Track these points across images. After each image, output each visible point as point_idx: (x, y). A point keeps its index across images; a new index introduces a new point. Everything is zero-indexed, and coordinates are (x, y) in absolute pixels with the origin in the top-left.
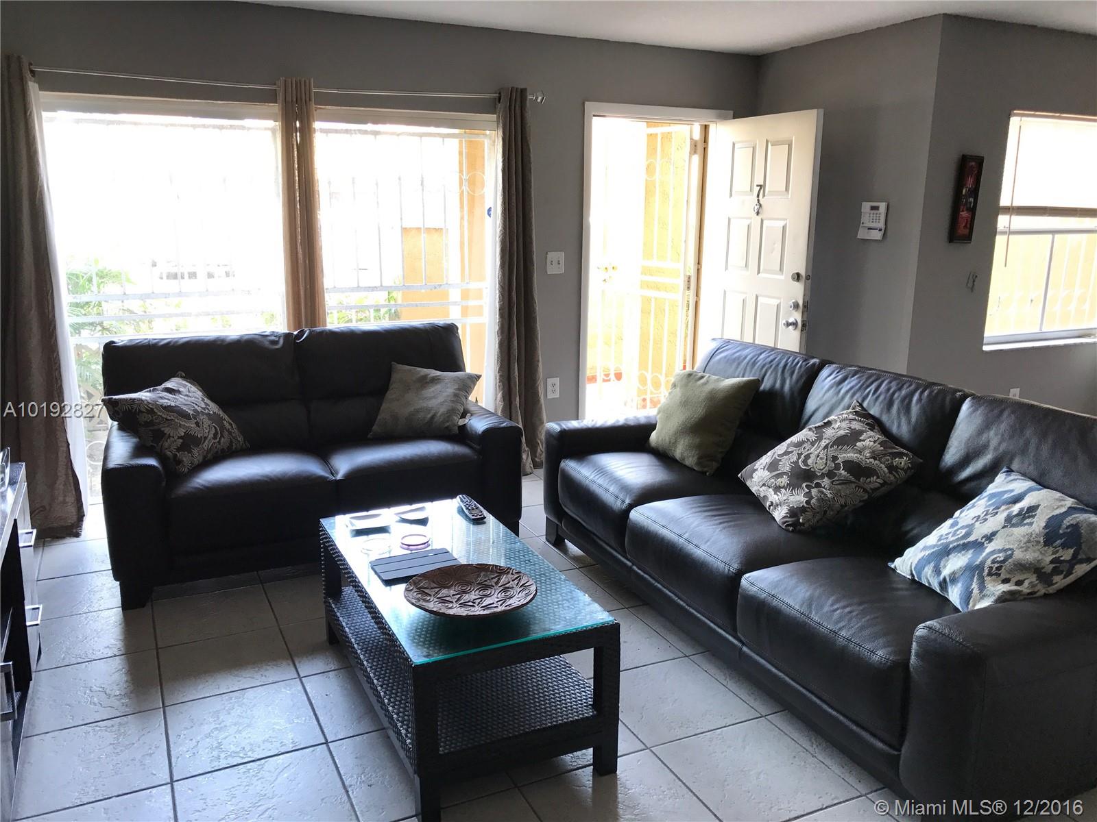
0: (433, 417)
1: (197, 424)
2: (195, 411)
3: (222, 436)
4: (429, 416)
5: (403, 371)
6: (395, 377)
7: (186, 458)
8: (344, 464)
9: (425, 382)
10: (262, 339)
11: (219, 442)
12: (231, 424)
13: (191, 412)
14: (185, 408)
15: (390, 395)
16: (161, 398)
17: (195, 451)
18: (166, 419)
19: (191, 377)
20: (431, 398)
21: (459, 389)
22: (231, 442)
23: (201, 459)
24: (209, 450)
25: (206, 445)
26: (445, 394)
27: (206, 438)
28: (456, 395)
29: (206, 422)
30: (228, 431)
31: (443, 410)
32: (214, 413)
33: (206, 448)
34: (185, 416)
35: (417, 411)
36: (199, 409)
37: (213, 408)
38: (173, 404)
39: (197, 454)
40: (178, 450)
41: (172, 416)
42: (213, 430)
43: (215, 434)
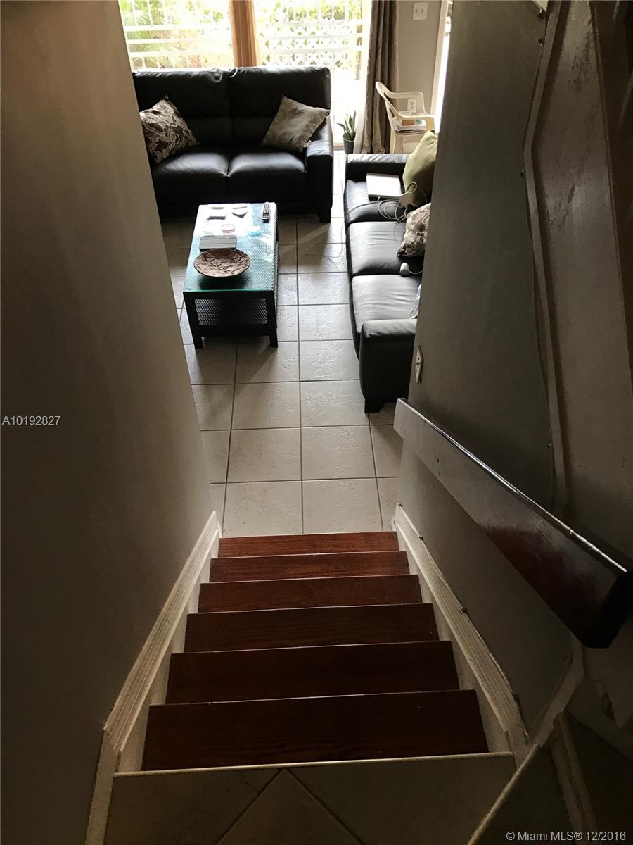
0: (291, 140)
1: (166, 134)
2: (167, 126)
3: (181, 140)
4: (290, 138)
5: (289, 103)
6: (282, 106)
7: (158, 154)
9: (296, 113)
11: (179, 145)
12: (188, 132)
13: (163, 127)
14: (160, 124)
15: (276, 120)
16: (150, 118)
17: (164, 151)
19: (172, 101)
20: (295, 126)
21: (311, 122)
22: (187, 143)
23: (168, 155)
24: (172, 150)
25: (171, 147)
26: (302, 125)
27: (170, 143)
28: (307, 126)
29: (171, 132)
30: (186, 138)
31: (297, 136)
32: (178, 126)
34: (160, 130)
35: (285, 134)
36: (169, 125)
37: (179, 122)
38: (155, 122)
39: (165, 153)
40: (155, 150)
41: (154, 130)
42: (176, 137)
43: (177, 140)
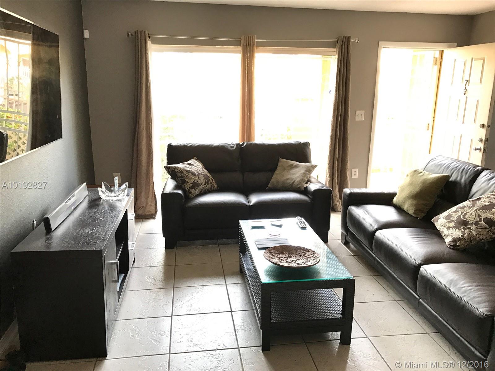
0: (293, 182)
1: (199, 178)
2: (198, 173)
3: (208, 184)
4: (292, 182)
5: (284, 162)
6: (280, 164)
7: (193, 191)
8: (254, 199)
9: (292, 167)
10: (228, 146)
11: (207, 186)
12: (212, 179)
13: (197, 173)
14: (194, 171)
15: (277, 172)
16: (186, 167)
17: (197, 189)
18: (187, 175)
19: (199, 159)
20: (293, 174)
21: (306, 171)
22: (212, 187)
23: (199, 192)
24: (203, 189)
25: (201, 187)
26: (300, 173)
27: (201, 184)
28: (304, 174)
29: (202, 178)
30: (211, 182)
31: (298, 179)
32: (206, 174)
33: (201, 188)
34: (194, 174)
35: (287, 179)
36: (200, 172)
37: (206, 172)
38: (190, 170)
39: (198, 190)
40: (190, 188)
41: (190, 175)
42: (205, 181)
43: (205, 183)
